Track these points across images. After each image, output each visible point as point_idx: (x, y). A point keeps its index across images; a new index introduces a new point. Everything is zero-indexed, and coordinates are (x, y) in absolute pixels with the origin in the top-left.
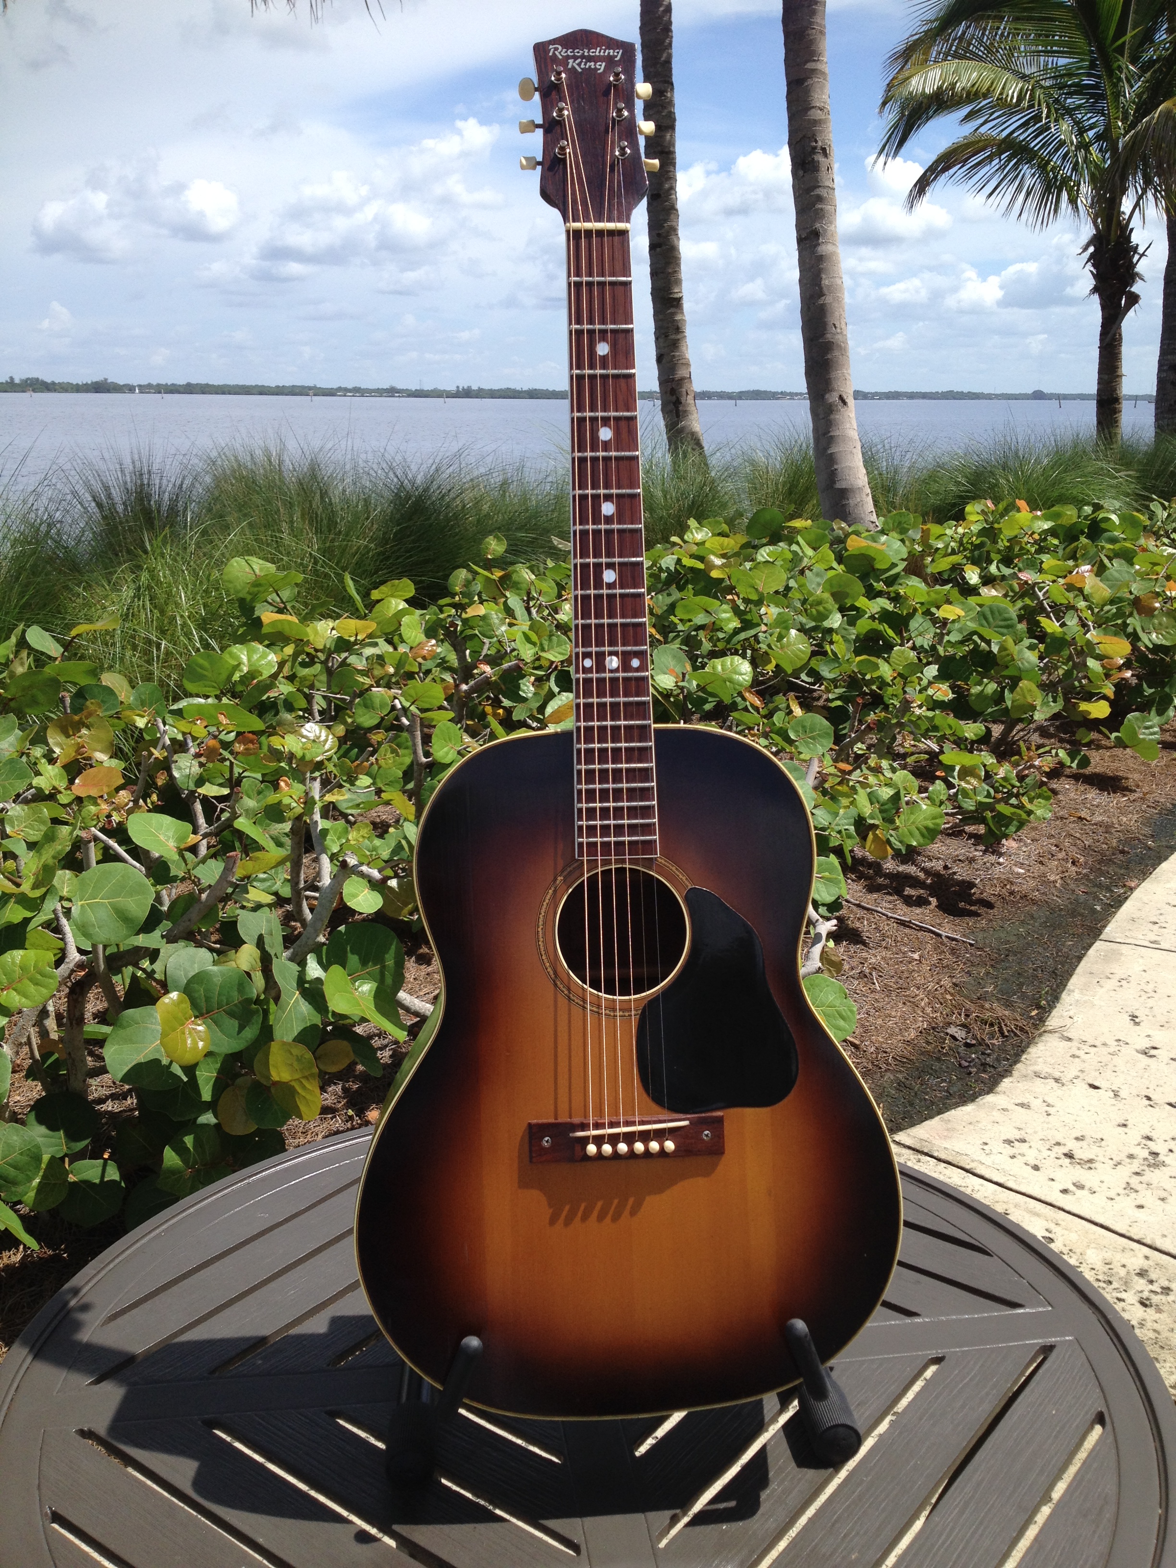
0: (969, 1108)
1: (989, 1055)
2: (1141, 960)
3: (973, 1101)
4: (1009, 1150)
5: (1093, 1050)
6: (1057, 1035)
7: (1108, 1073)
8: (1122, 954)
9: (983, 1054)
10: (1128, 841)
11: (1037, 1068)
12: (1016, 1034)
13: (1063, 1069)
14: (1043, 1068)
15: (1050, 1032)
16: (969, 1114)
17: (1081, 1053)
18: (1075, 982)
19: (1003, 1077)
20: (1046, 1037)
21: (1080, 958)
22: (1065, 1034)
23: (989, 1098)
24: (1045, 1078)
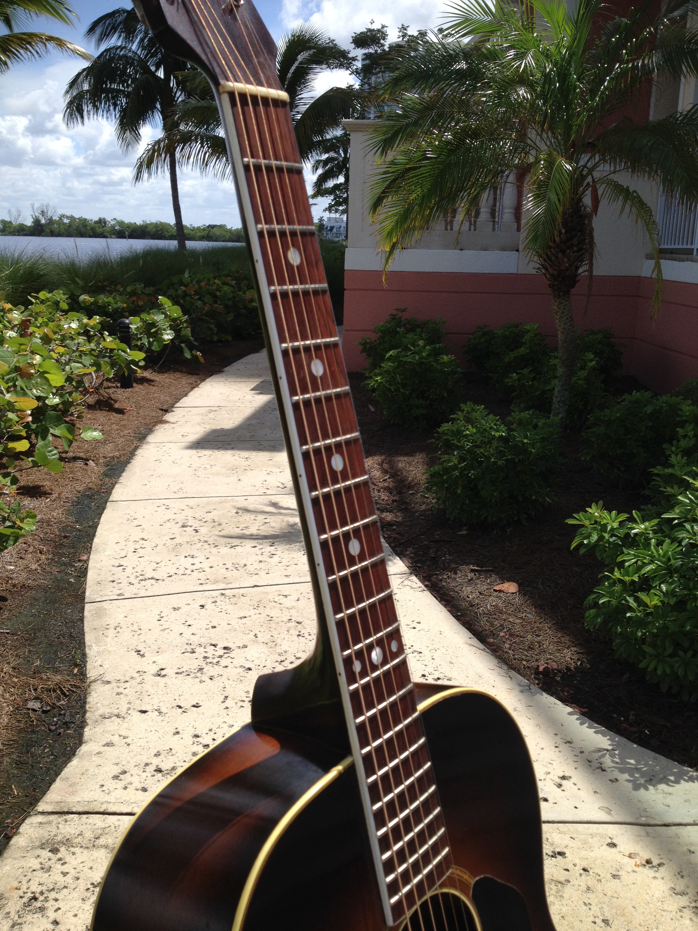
0: (75, 762)
1: (64, 714)
2: (119, 610)
3: (74, 755)
4: (120, 785)
5: (127, 685)
6: (99, 682)
7: (146, 699)
8: (106, 609)
9: (60, 715)
10: (64, 529)
11: (101, 712)
12: (73, 691)
13: (117, 707)
14: (106, 711)
15: (95, 681)
16: (77, 766)
17: (121, 690)
18: (89, 638)
19: (83, 728)
20: (93, 686)
21: (82, 620)
22: (105, 679)
23: (84, 749)
24: (110, 717)
